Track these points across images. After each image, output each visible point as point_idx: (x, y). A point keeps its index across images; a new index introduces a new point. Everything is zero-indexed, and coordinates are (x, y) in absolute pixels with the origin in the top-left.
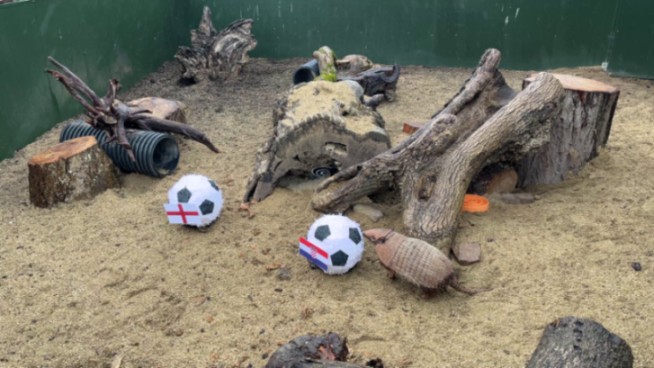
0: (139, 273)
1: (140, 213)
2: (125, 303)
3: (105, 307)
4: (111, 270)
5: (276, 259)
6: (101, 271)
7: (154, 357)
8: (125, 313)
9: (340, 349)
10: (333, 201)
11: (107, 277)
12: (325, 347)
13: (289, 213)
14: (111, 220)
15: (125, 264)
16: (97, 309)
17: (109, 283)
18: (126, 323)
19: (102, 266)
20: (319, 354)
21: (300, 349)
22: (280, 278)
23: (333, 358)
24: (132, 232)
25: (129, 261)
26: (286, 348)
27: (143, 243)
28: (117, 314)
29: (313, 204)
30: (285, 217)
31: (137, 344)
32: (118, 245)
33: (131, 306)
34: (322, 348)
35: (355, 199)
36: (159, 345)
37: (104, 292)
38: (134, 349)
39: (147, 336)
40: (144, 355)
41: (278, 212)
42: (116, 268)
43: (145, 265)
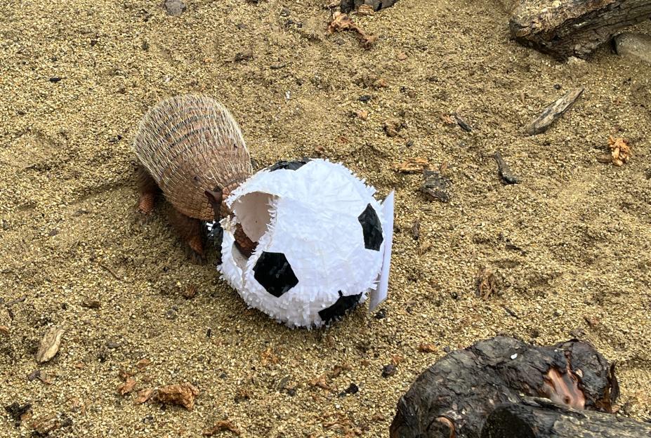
0: (102, 146)
1: (104, 13)
2: (72, 210)
3: (26, 214)
4: (40, 134)
5: (415, 150)
6: (18, 134)
7: (132, 339)
8: (69, 234)
9: (600, 382)
10: (568, 23)
11: (32, 149)
12: (562, 374)
13: (450, 44)
14: (41, 23)
15: (70, 122)
16: (8, 216)
17: (36, 162)
18: (72, 255)
19: (21, 122)
20: (547, 386)
21: (497, 368)
22: (425, 195)
23: (582, 403)
24: (85, 53)
25: (78, 118)
26: (458, 362)
27: (112, 81)
28: (54, 233)
29: (514, 26)
30: (441, 52)
31: (95, 306)
32: (54, 80)
33: (83, 220)
34: (552, 375)
35: (627, 22)
36: (143, 313)
37: (25, 182)
38: (89, 316)
39: (118, 290)
40: (111, 332)
41: (422, 37)
42: (51, 131)
43: (114, 132)
